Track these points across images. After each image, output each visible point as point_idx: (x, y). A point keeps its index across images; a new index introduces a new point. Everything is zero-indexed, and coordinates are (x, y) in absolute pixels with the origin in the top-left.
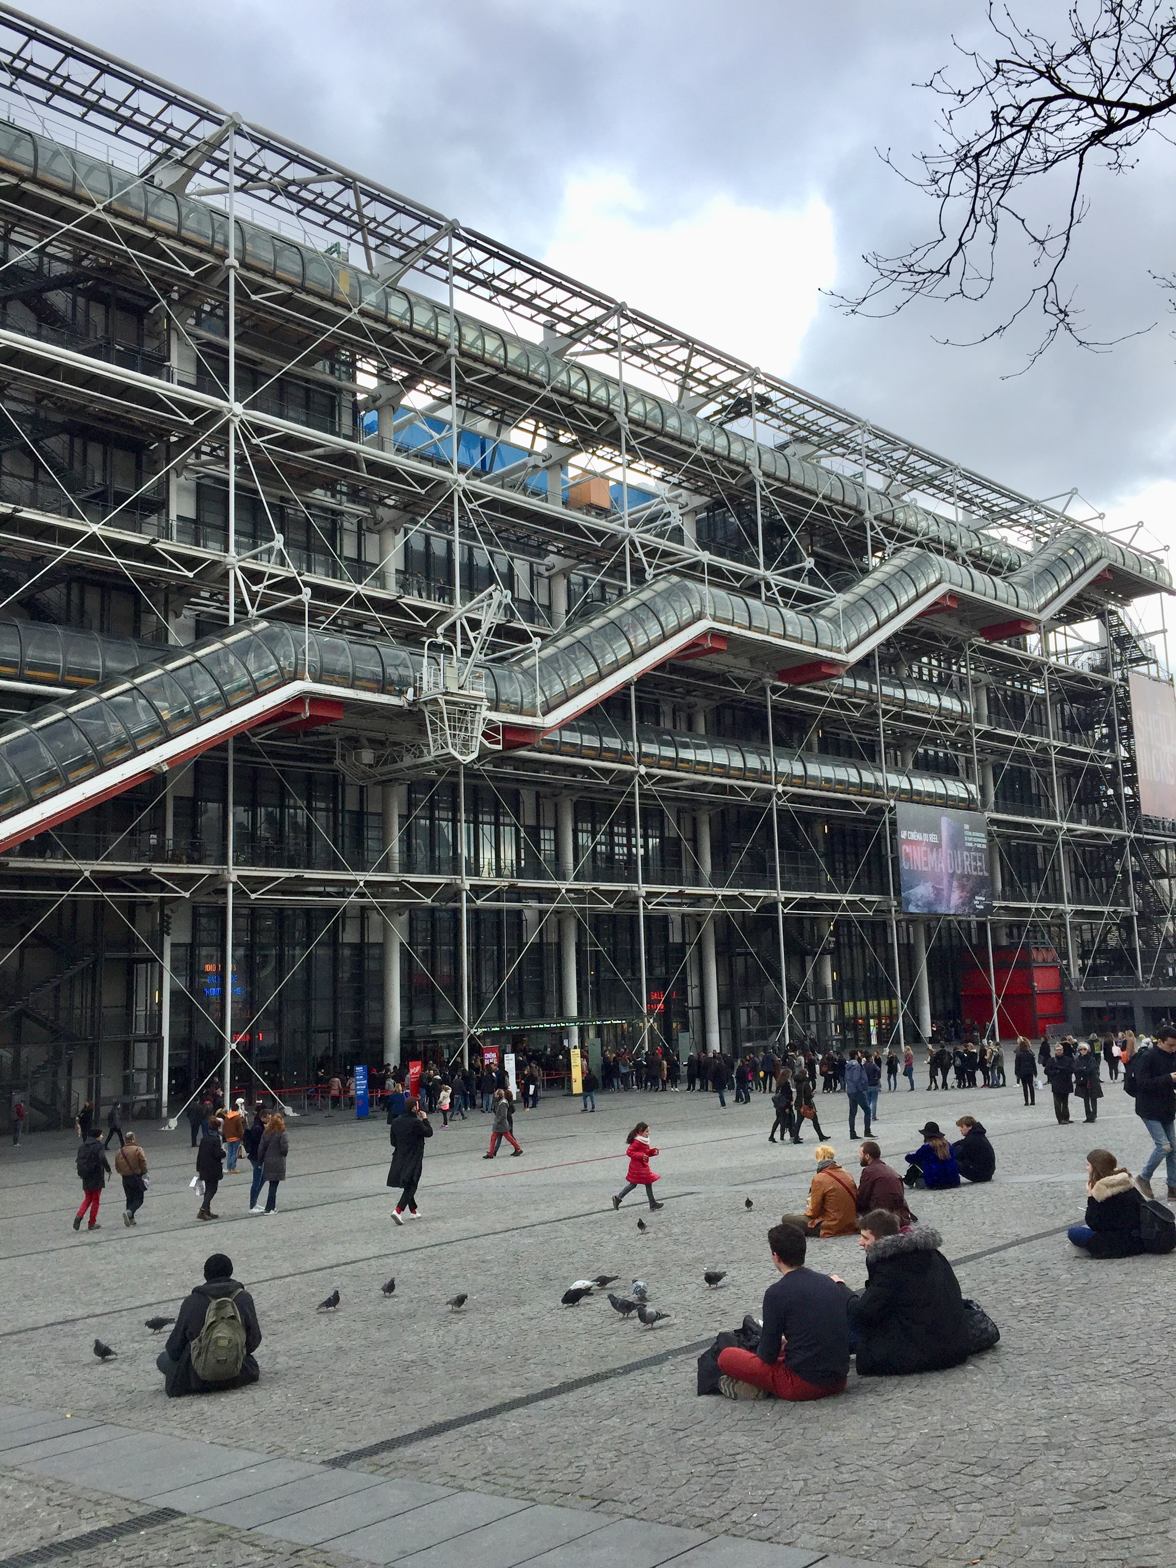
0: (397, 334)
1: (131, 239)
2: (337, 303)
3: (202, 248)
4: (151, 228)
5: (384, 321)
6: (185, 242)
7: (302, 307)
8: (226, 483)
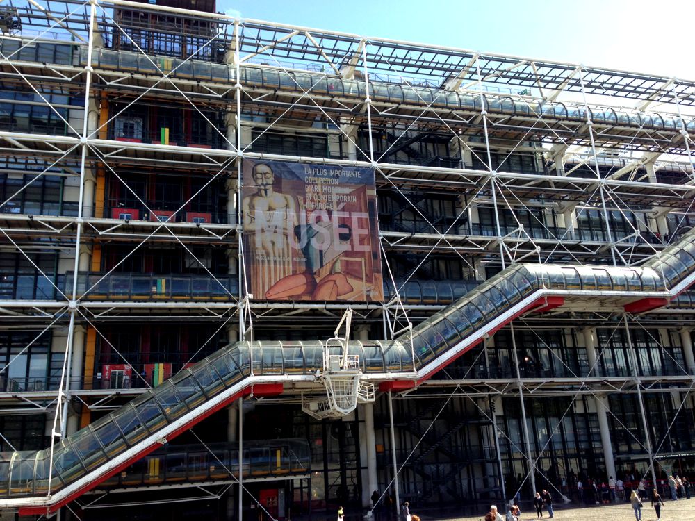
0: (561, 122)
1: (442, 115)
2: (531, 116)
3: (470, 110)
4: (449, 108)
5: (554, 118)
6: (464, 109)
7: (515, 122)
8: (493, 205)
